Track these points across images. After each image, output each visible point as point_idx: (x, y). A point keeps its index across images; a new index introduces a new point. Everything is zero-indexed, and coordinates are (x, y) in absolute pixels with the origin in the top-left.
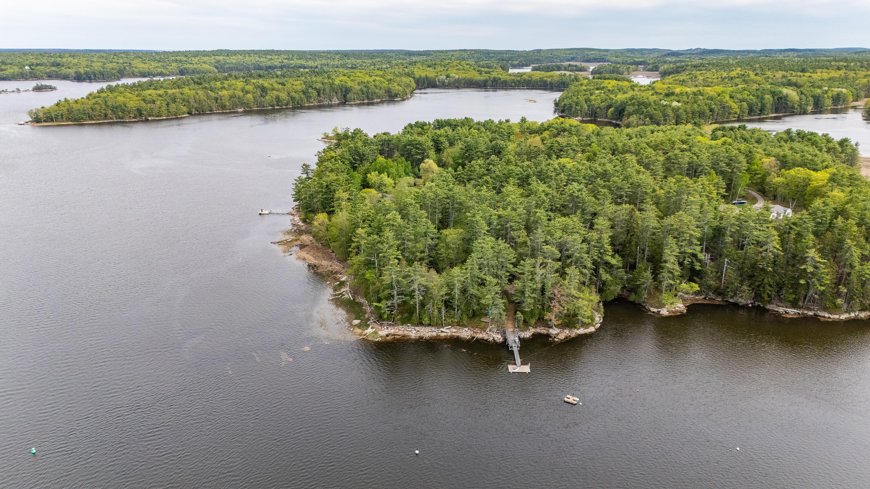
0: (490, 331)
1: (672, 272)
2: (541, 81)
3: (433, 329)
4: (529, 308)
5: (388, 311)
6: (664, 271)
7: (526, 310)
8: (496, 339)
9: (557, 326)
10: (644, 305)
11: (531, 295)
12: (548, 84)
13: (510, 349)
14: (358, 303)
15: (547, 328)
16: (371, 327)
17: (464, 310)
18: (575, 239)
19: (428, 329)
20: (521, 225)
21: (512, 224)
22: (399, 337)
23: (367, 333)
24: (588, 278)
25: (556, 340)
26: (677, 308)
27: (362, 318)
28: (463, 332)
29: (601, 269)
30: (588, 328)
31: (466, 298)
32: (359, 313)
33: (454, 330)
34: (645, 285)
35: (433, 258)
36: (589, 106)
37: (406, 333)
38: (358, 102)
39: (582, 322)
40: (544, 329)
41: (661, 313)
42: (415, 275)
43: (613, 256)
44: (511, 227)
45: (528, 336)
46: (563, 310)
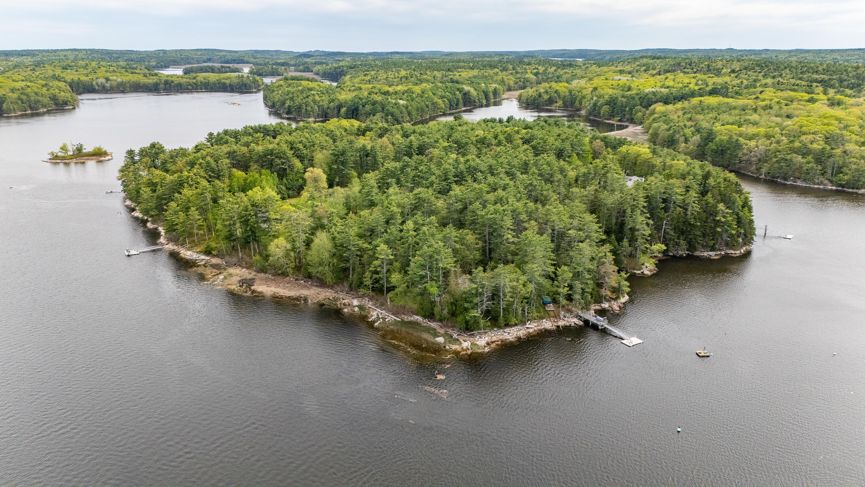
0: (566, 317)
2: (219, 84)
3: (520, 327)
8: (576, 323)
12: (227, 87)
13: (601, 328)
14: (410, 322)
16: (461, 340)
19: (517, 329)
23: (467, 347)
25: (617, 312)
28: (544, 324)
32: (428, 331)
33: (536, 324)
36: (319, 107)
37: (500, 337)
38: (20, 113)
40: (596, 305)
41: (645, 273)
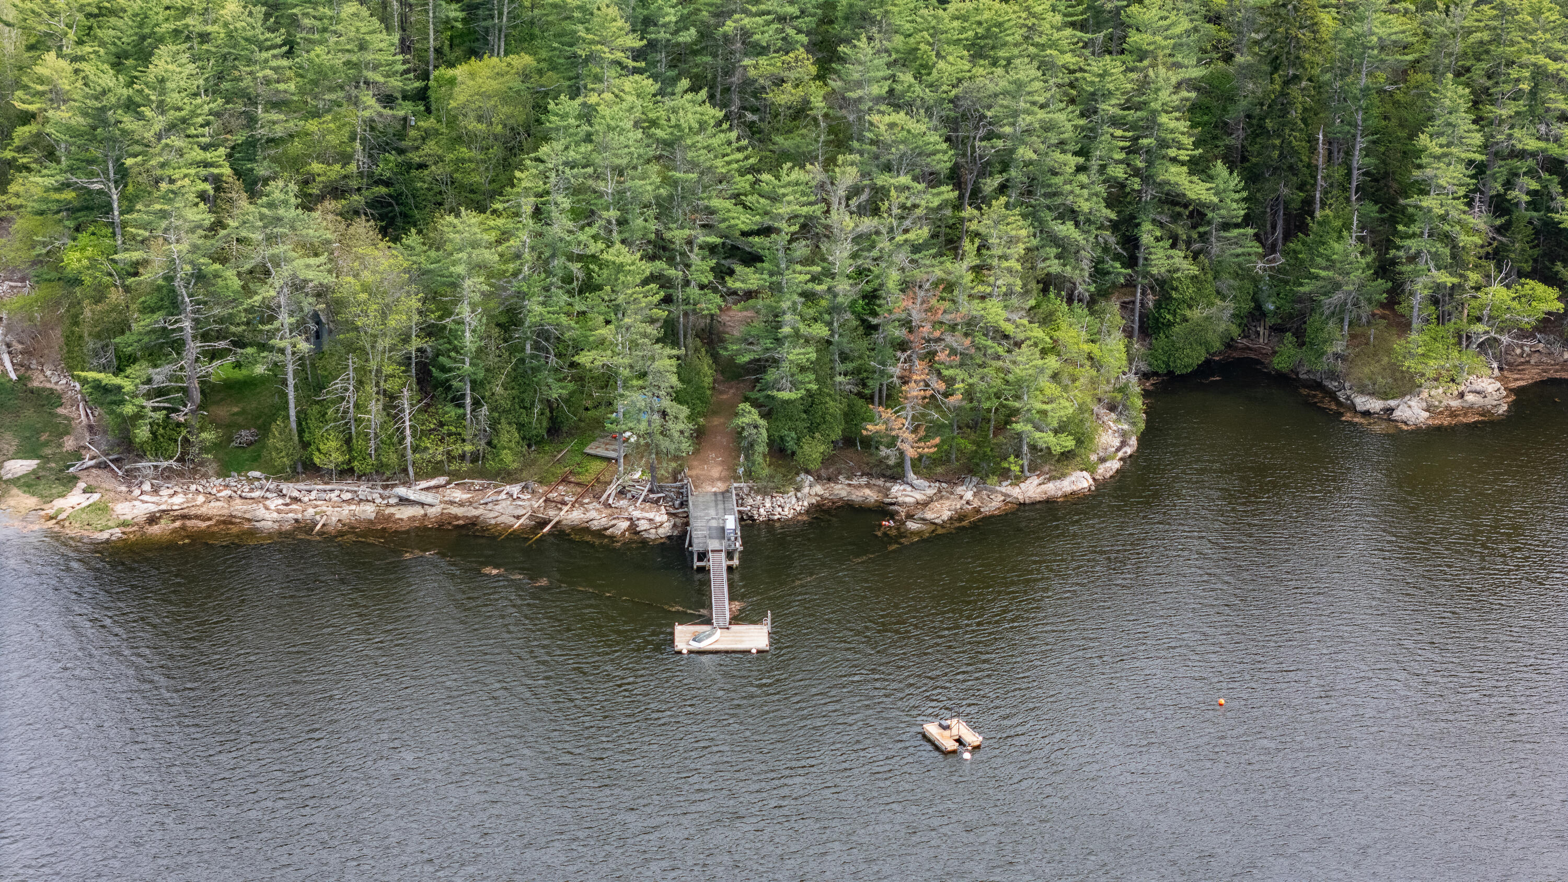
0: (622, 493)
1: (1447, 236)
3: (363, 490)
4: (795, 385)
5: (155, 409)
6: (1415, 228)
7: (785, 395)
8: (643, 525)
9: (925, 467)
10: (1332, 385)
11: (803, 329)
13: (697, 564)
14: (36, 394)
15: (880, 482)
16: (82, 485)
17: (507, 404)
18: (1019, 85)
19: (340, 491)
20: (791, 32)
21: (747, 21)
22: (203, 525)
23: (61, 510)
24: (1086, 265)
25: (912, 525)
26: (1470, 398)
27: (48, 451)
28: (496, 502)
29: (1147, 226)
30: (1063, 476)
31: (515, 349)
32: (38, 432)
33: (459, 495)
34: (1338, 297)
35: (387, 184)
37: (239, 508)
39: (1033, 448)
40: (868, 486)
41: (1397, 414)
42: (271, 239)
43: (1197, 167)
44: (746, 34)
45: (788, 513)
46: (946, 395)
